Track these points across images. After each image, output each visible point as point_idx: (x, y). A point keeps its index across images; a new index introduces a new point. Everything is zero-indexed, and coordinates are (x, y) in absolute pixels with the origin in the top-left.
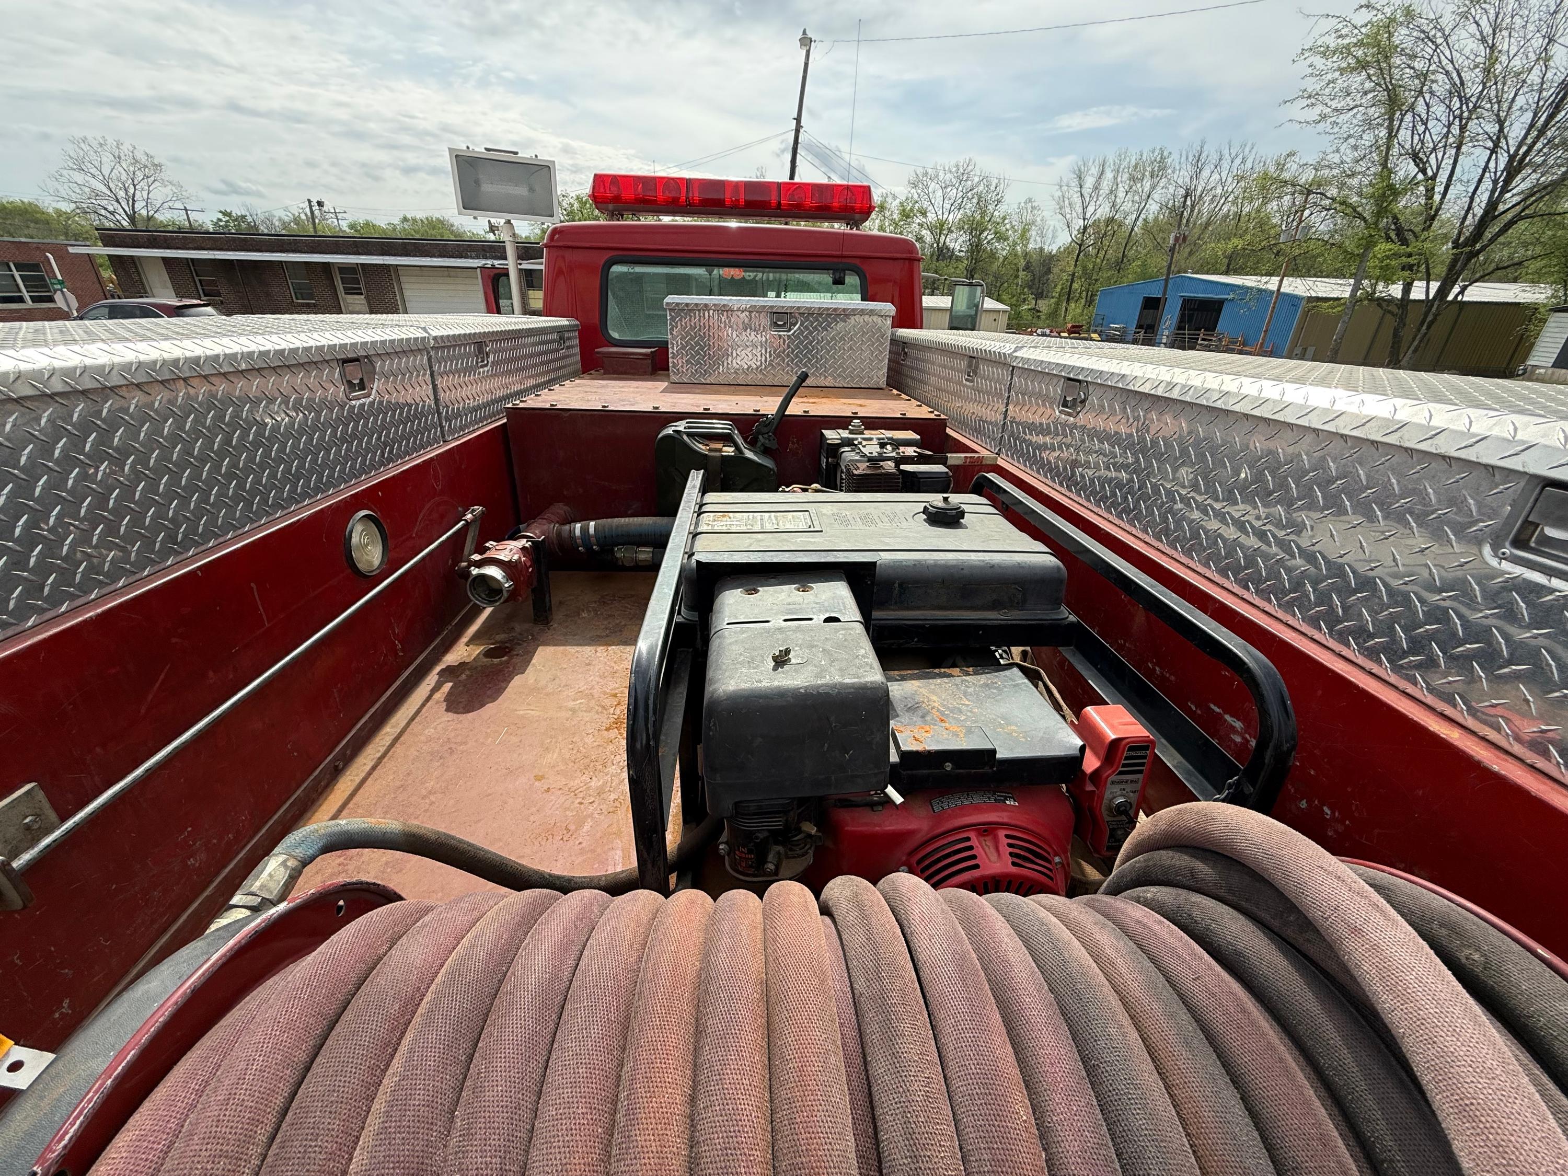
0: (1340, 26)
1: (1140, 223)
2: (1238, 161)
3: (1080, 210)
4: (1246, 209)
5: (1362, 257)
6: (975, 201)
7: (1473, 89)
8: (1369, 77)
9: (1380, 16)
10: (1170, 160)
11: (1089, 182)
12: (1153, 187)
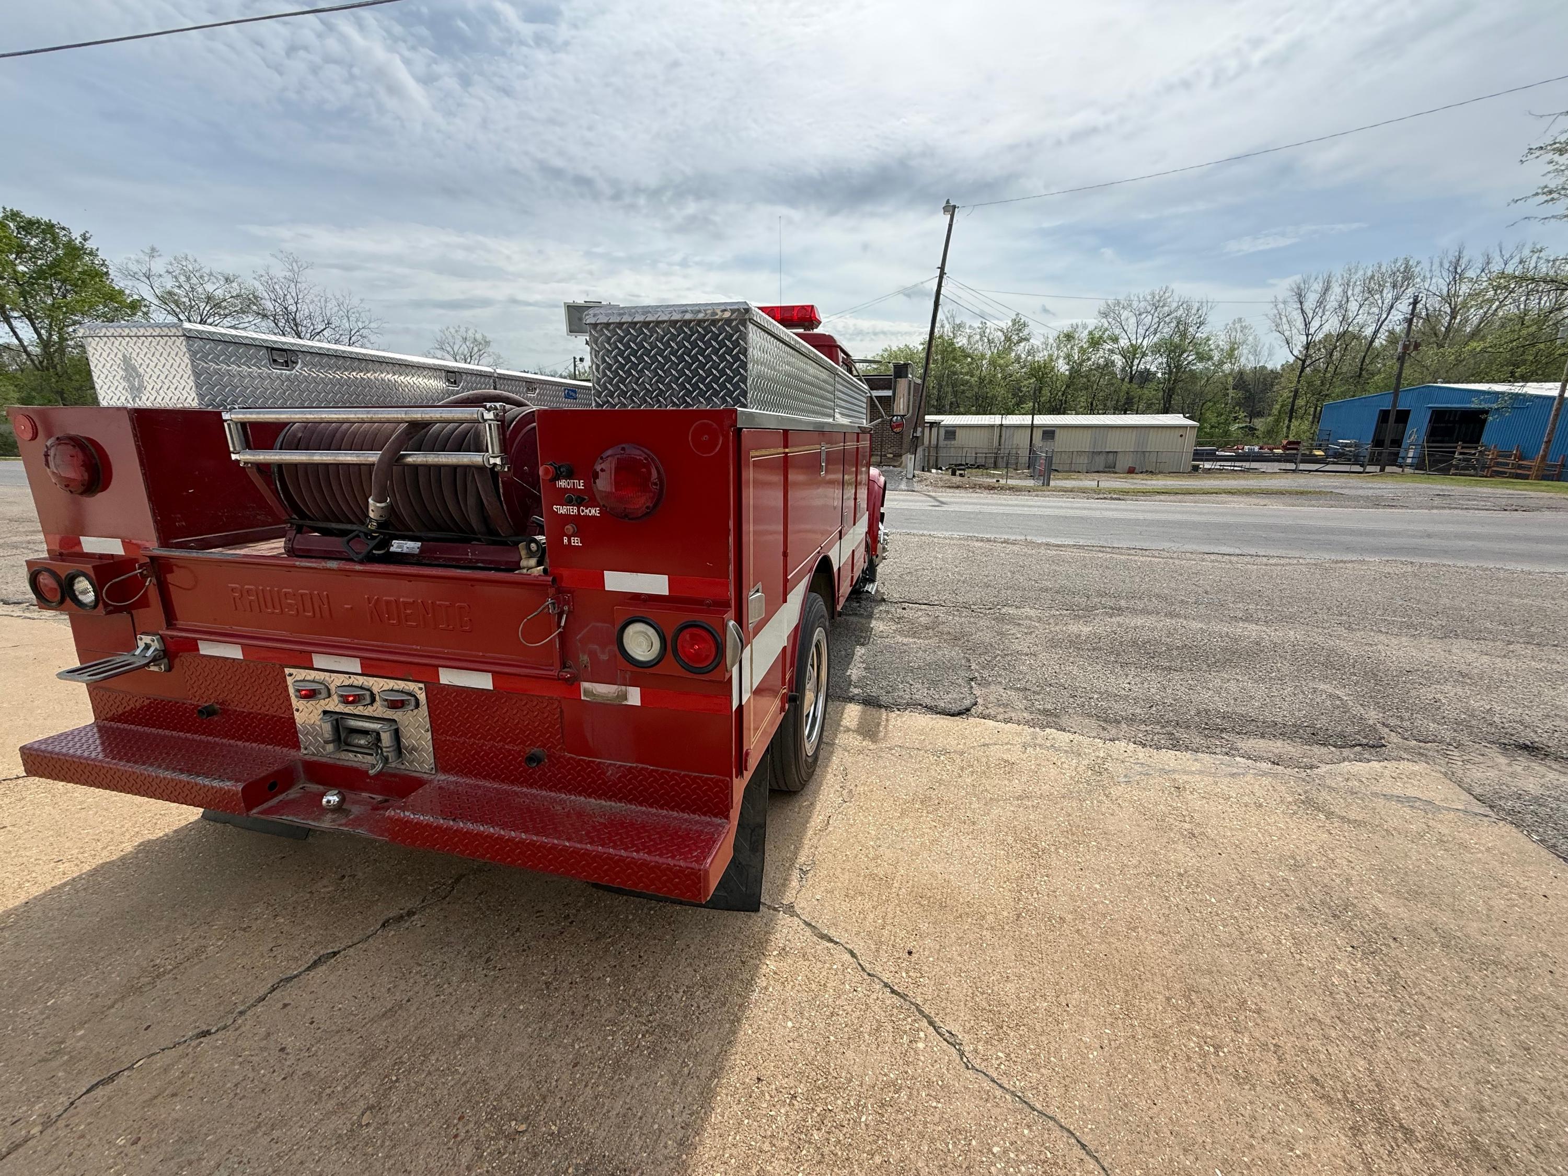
1: (1382, 333)
3: (1302, 326)
6: (1173, 325)
11: (1312, 298)
12: (1397, 298)
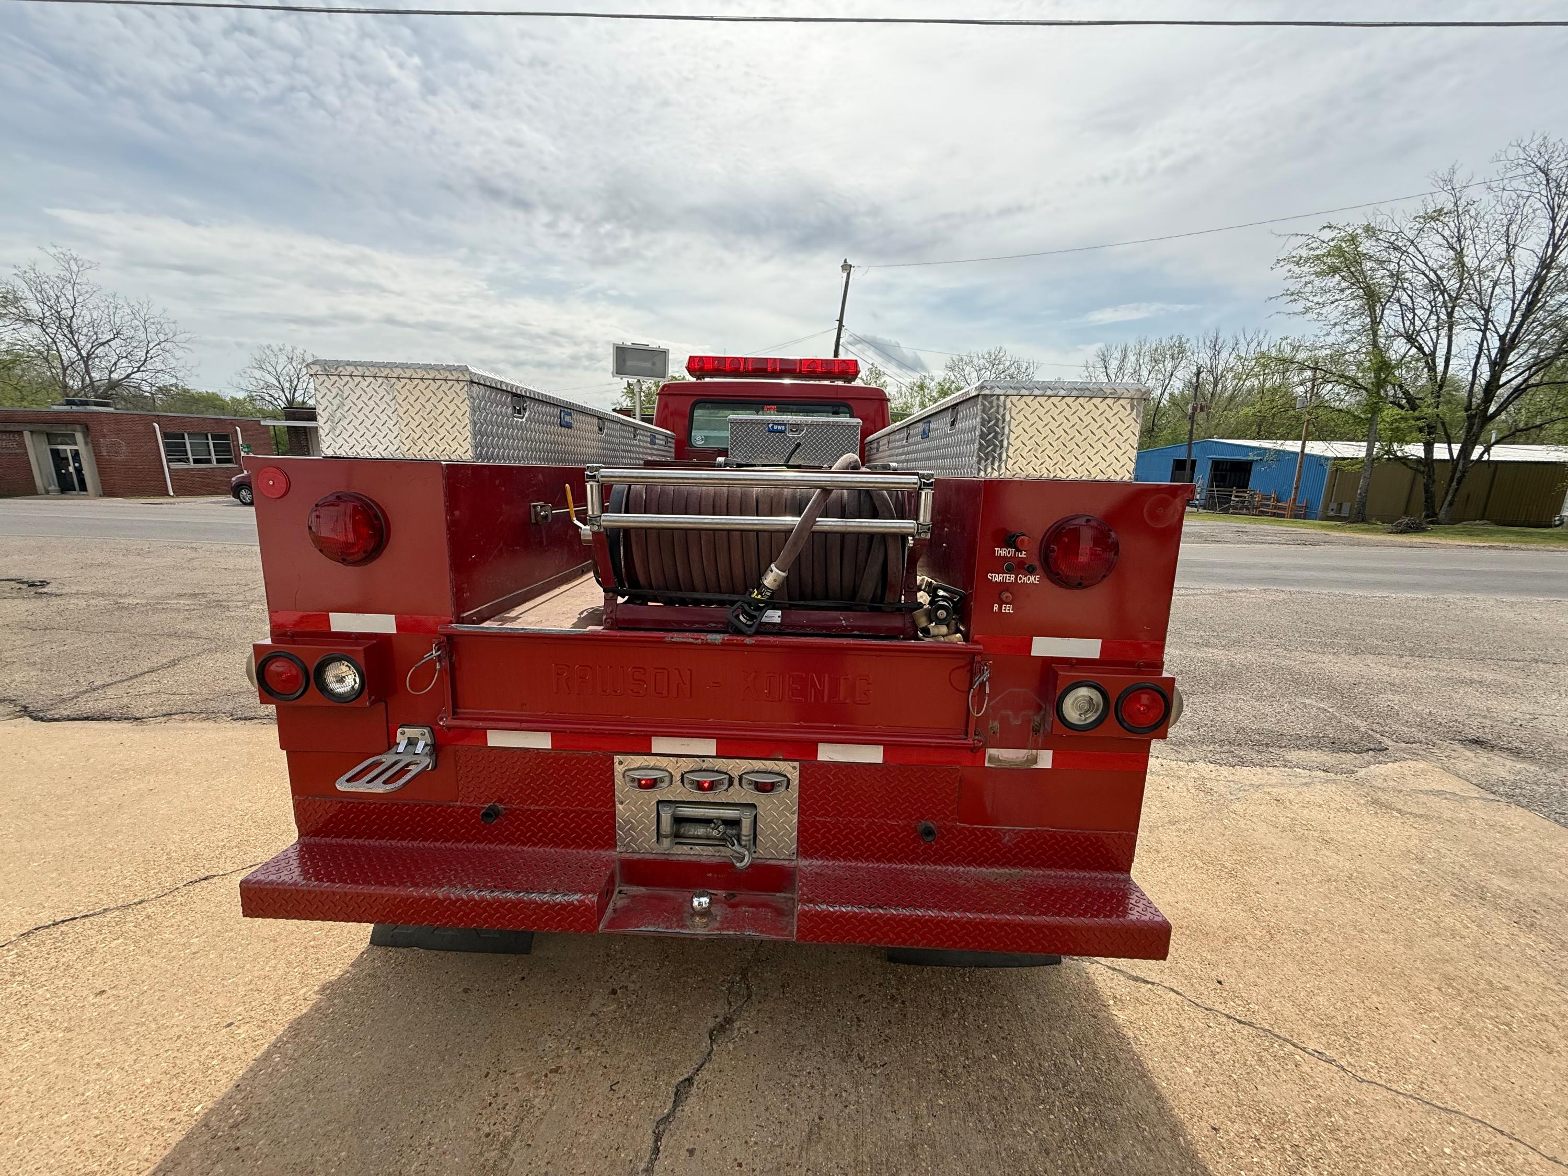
0: (1310, 241)
1: (1166, 396)
2: (1254, 344)
4: (1268, 385)
5: (1371, 421)
7: (1453, 285)
8: (1343, 278)
9: (1343, 234)
10: (1188, 345)
11: (1114, 365)
12: (1175, 368)
